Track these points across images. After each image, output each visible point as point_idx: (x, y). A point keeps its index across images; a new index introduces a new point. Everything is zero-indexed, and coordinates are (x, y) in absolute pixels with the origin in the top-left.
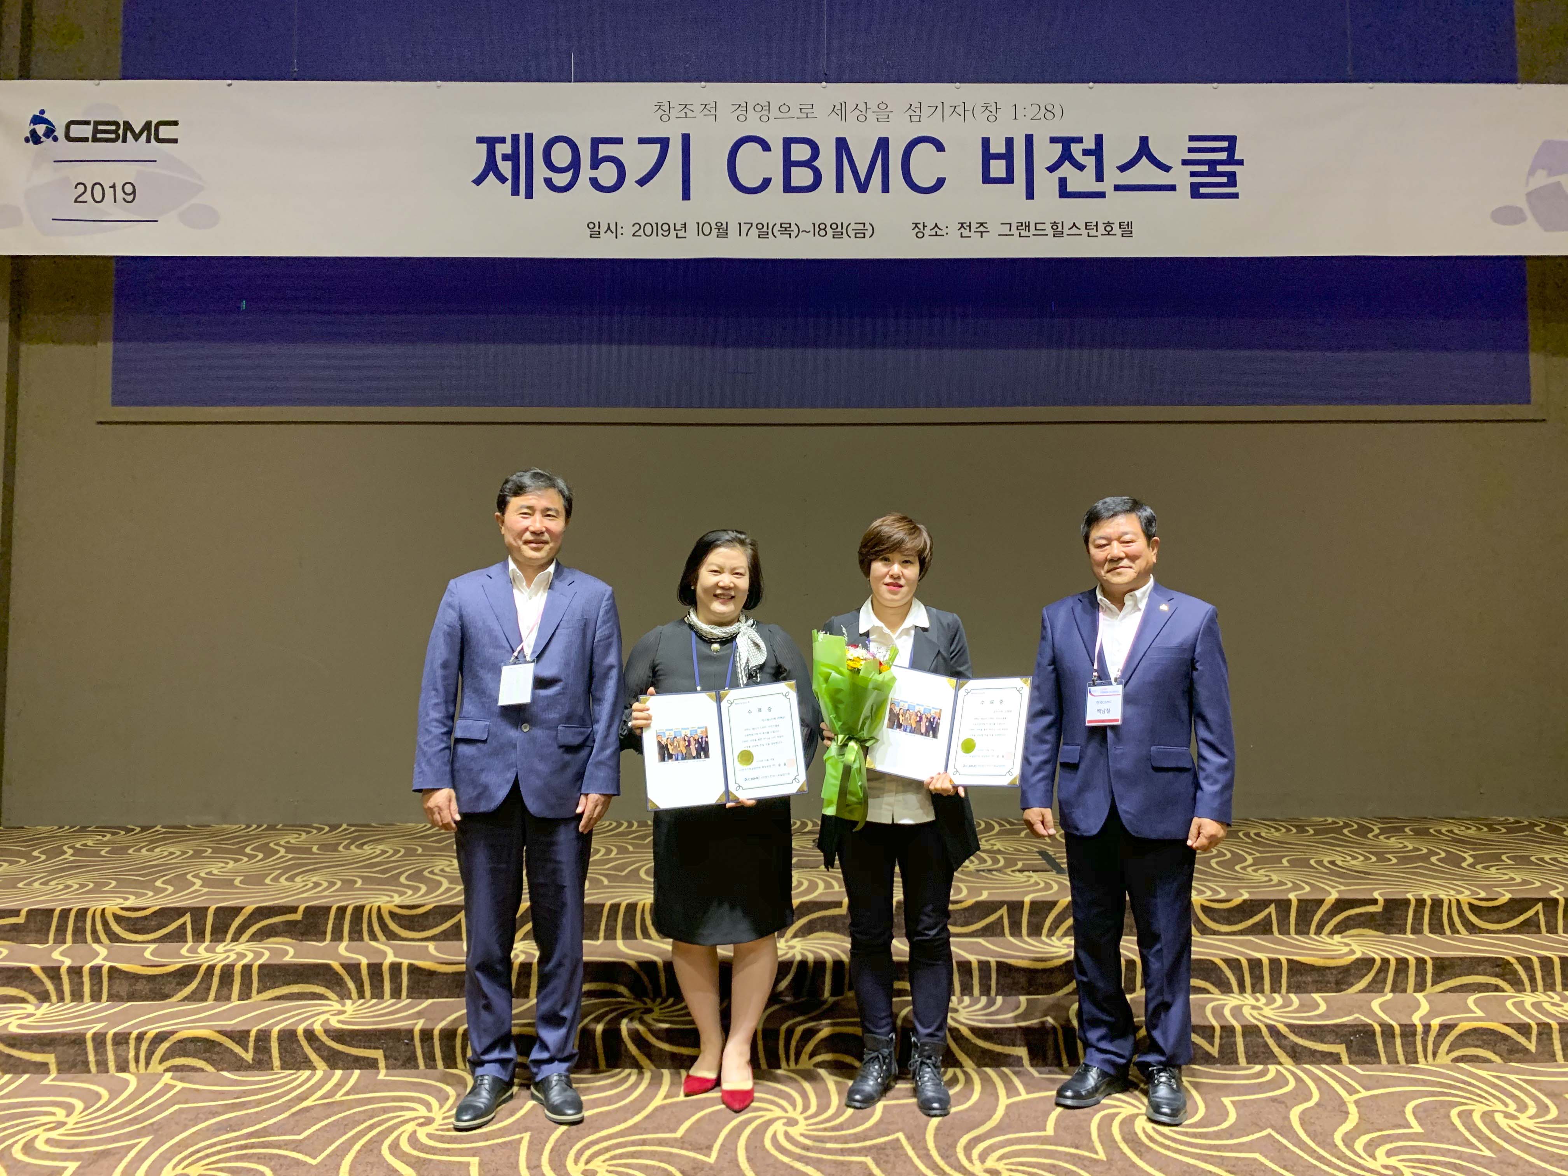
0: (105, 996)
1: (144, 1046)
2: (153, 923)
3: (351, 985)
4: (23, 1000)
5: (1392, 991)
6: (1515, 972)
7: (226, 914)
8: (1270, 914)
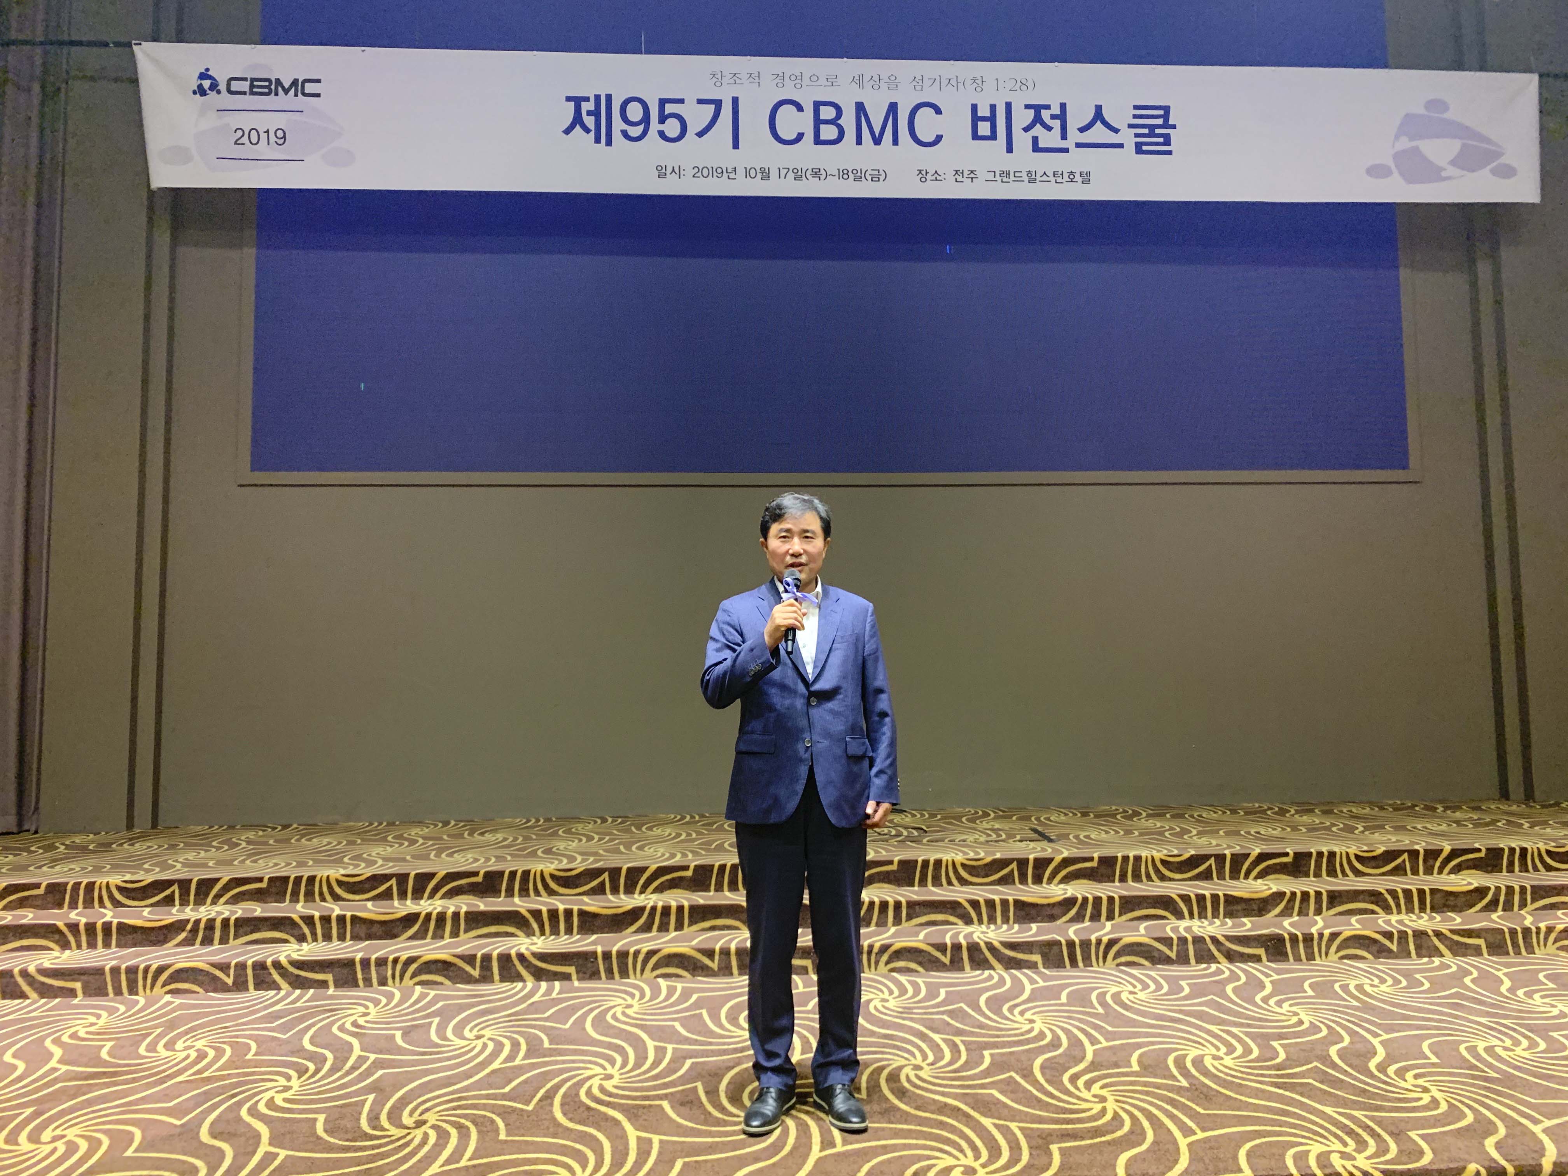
0: (348, 936)
1: (399, 967)
2: (367, 886)
3: (535, 926)
4: (286, 941)
5: (1299, 914)
6: (1386, 900)
7: (423, 879)
8: (1210, 865)
